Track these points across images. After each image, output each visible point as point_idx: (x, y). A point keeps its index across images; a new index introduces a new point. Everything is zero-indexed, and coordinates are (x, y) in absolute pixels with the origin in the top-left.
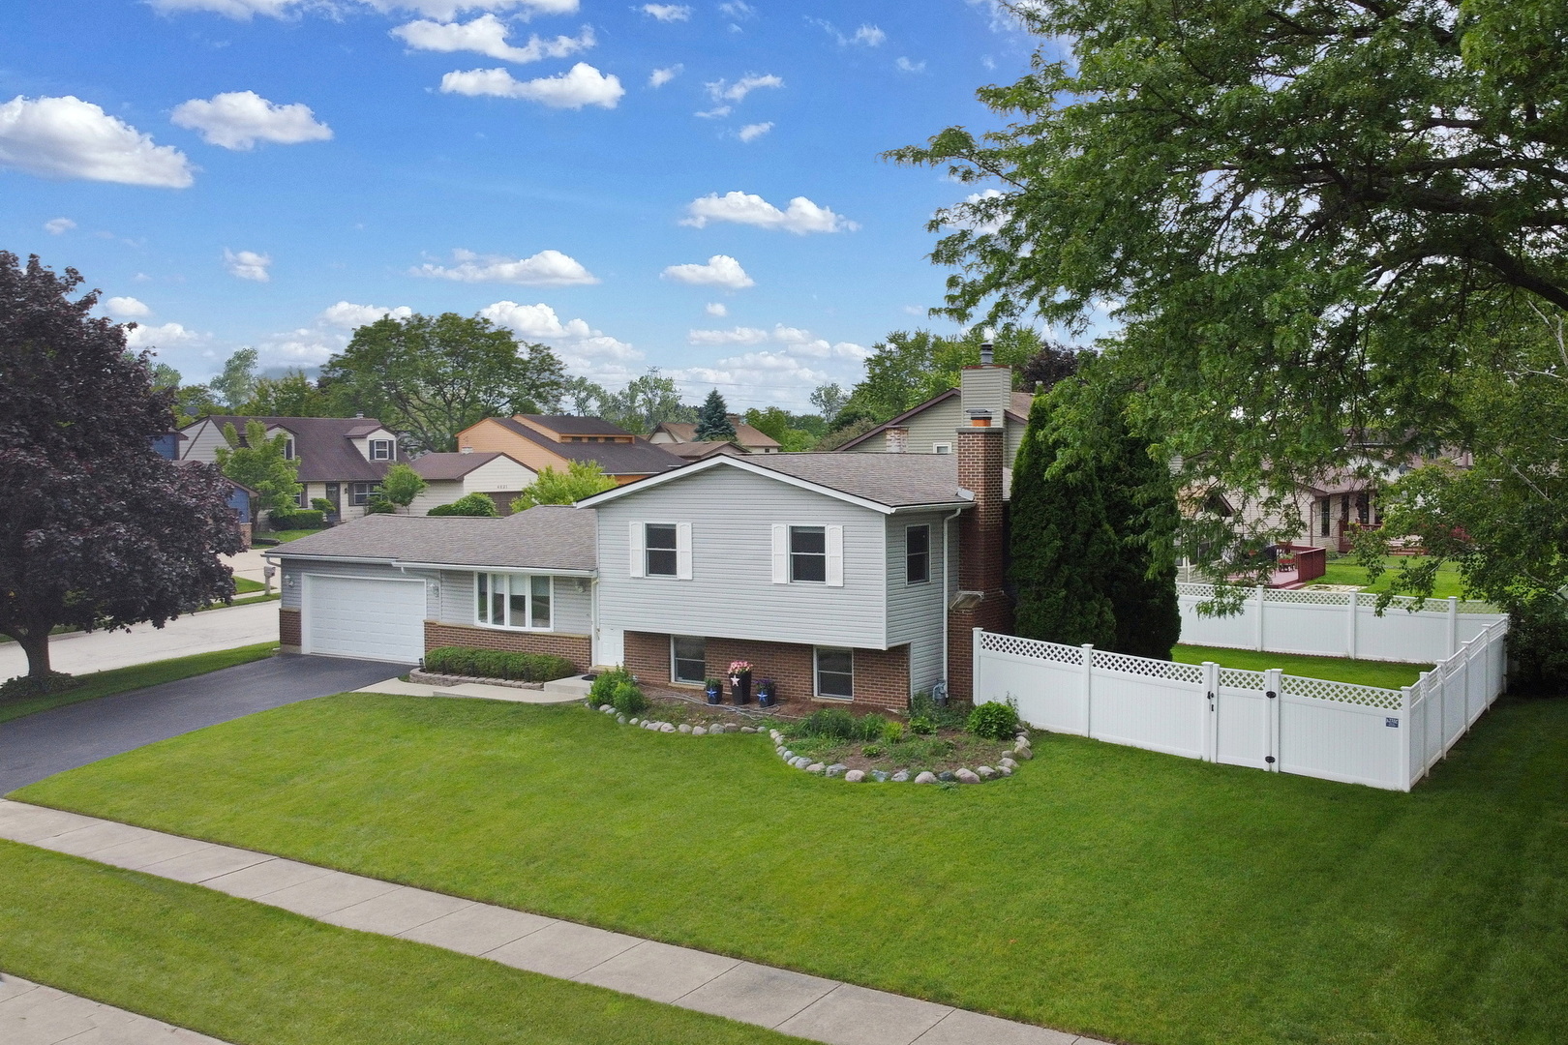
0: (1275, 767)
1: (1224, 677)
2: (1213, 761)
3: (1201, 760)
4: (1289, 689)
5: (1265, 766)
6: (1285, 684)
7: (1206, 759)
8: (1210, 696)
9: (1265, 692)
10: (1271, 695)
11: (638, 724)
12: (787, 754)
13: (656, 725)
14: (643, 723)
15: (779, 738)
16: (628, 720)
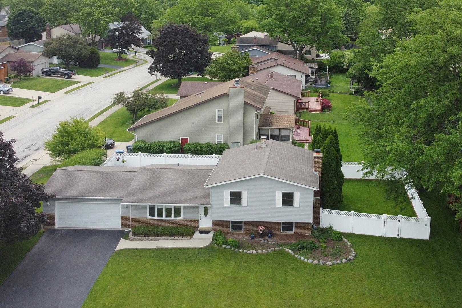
0: (399, 237)
1: (388, 217)
2: (385, 236)
3: (381, 236)
4: (403, 219)
5: (397, 237)
6: (402, 218)
7: (383, 236)
8: (385, 222)
9: (398, 220)
10: (399, 221)
11: (243, 251)
12: (302, 258)
13: (251, 252)
14: (245, 251)
15: (290, 251)
16: (239, 251)
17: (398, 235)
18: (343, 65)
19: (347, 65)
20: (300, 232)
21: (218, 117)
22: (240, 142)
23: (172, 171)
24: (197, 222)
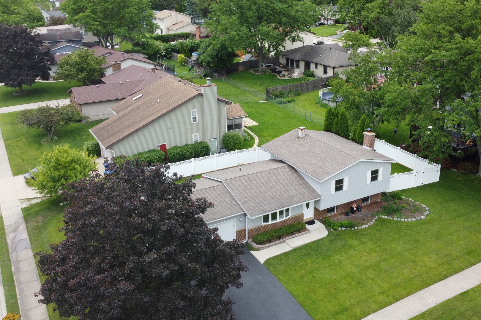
1: (417, 172)
5: (421, 185)
6: (425, 170)
7: (413, 187)
8: (415, 176)
10: (423, 172)
11: (358, 228)
12: (403, 220)
13: (363, 227)
14: (360, 228)
15: (386, 217)
16: (354, 229)
17: (422, 183)
18: (161, 52)
19: (165, 51)
20: (374, 201)
21: (193, 118)
22: (216, 137)
23: (254, 176)
24: (302, 216)
